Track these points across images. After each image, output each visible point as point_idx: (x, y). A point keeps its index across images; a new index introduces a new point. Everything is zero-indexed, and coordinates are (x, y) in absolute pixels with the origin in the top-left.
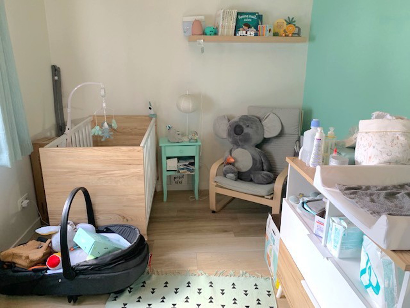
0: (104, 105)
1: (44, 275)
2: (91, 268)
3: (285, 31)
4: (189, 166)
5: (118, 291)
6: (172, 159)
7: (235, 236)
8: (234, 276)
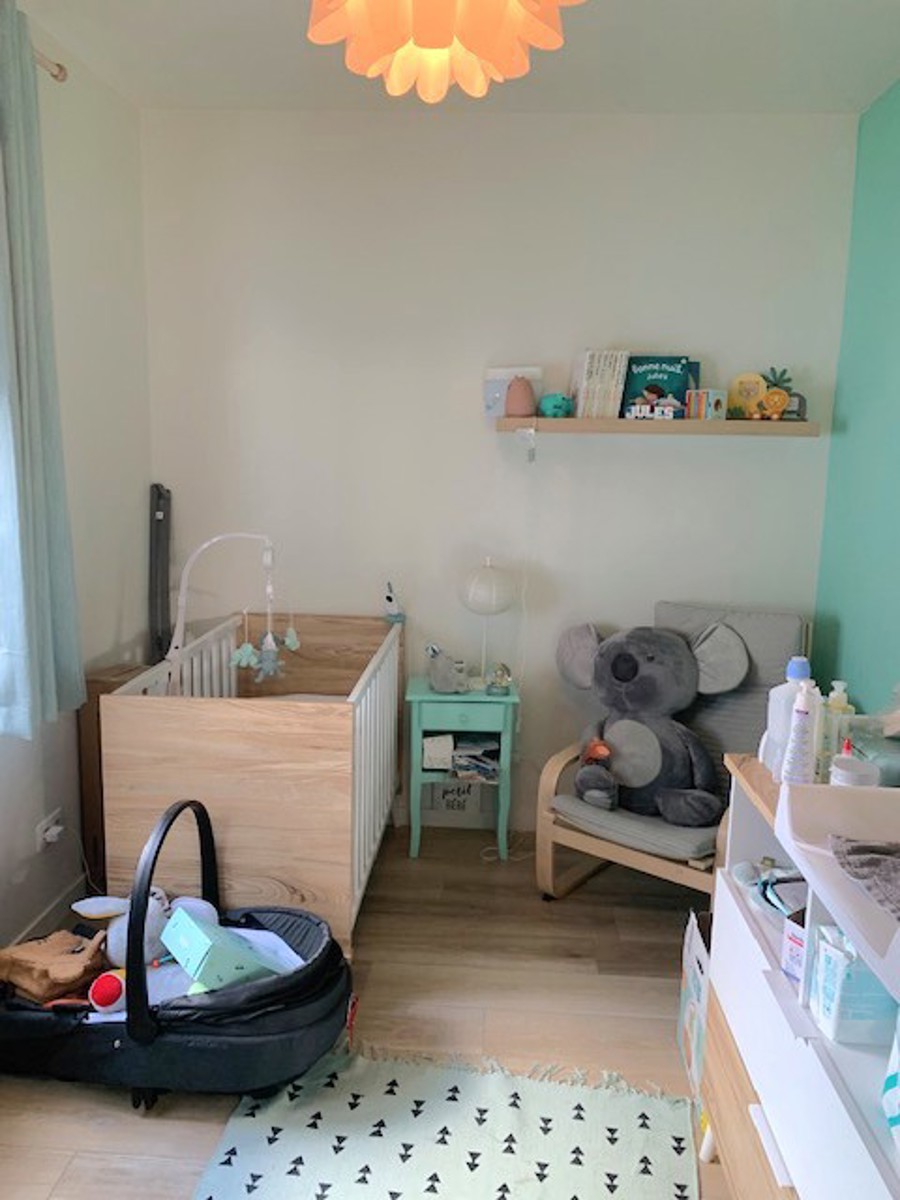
0: (269, 589)
1: (81, 1025)
2: (195, 1017)
3: (760, 405)
4: (484, 759)
5: (261, 1090)
6: (436, 739)
7: (601, 970)
8: (583, 1085)
